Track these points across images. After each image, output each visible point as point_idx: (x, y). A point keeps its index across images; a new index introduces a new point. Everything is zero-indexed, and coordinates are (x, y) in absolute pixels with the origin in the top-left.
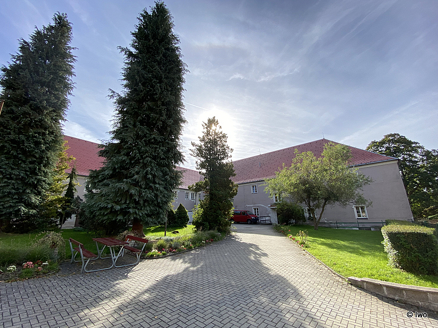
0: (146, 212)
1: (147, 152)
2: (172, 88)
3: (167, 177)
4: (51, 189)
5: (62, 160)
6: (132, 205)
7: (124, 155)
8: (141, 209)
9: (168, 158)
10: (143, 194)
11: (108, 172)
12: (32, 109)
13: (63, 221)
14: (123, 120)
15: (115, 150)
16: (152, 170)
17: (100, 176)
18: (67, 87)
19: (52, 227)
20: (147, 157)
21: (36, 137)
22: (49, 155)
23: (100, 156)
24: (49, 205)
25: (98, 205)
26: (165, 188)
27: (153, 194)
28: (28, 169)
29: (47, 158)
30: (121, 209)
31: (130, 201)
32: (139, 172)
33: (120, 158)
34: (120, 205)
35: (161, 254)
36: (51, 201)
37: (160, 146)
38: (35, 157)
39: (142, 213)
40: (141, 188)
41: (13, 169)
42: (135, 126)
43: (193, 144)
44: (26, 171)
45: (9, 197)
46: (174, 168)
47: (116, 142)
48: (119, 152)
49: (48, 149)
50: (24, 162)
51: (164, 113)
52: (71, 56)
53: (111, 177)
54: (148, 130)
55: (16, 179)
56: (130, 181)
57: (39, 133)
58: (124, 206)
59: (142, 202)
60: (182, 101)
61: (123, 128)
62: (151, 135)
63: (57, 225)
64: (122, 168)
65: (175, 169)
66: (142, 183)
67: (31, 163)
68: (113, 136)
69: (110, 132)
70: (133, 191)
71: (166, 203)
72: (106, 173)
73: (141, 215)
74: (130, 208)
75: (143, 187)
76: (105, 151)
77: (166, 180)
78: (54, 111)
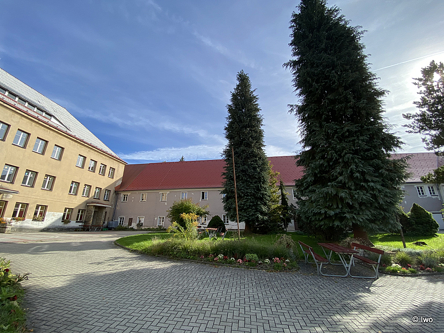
0: (366, 217)
1: (344, 148)
2: (351, 65)
3: (382, 171)
4: (271, 199)
5: (272, 177)
6: (346, 210)
7: (319, 159)
8: (359, 214)
9: (375, 147)
10: (356, 196)
11: (310, 179)
12: (245, 147)
13: (286, 226)
14: (308, 126)
15: (309, 157)
16: (357, 167)
17: (305, 184)
18: (259, 121)
19: (280, 229)
20: (346, 154)
21: (252, 164)
22: (263, 175)
23: (298, 166)
24: (273, 213)
25: (312, 211)
26: (383, 185)
27: (368, 195)
28: (254, 187)
29: (263, 177)
30: (336, 214)
31: (342, 205)
32: (342, 172)
33: (317, 163)
34: (333, 210)
35: (407, 271)
36: (274, 209)
37: (358, 137)
38: (256, 178)
39: (362, 219)
40: (351, 189)
41: (247, 189)
42: (321, 126)
43: (407, 117)
44: (254, 189)
45: (250, 208)
46: (387, 158)
47: (307, 149)
48: (314, 158)
49: (261, 170)
50: (252, 183)
51: (350, 97)
52: (255, 97)
53: (314, 183)
54: (336, 125)
55: (251, 196)
56: (336, 184)
57: (253, 161)
58: (338, 211)
59: (357, 206)
60: (370, 70)
61: (310, 133)
62: (342, 128)
63: (283, 229)
64: (321, 172)
65: (391, 159)
66: (350, 184)
67: (255, 183)
68: (303, 144)
69: (300, 142)
70: (343, 195)
71: (392, 204)
72: (309, 179)
73: (361, 220)
74: (345, 213)
75: (353, 188)
76: (301, 160)
77: (381, 175)
78: (257, 142)
